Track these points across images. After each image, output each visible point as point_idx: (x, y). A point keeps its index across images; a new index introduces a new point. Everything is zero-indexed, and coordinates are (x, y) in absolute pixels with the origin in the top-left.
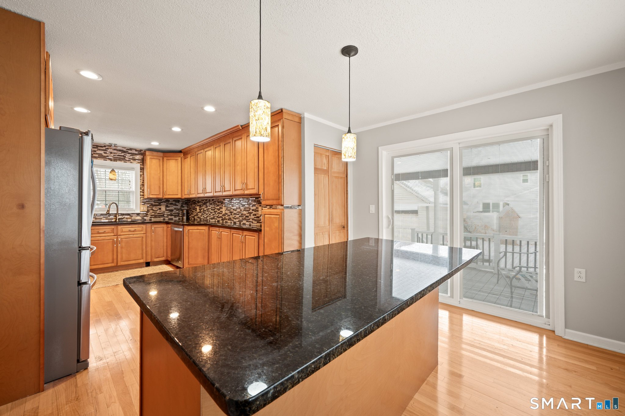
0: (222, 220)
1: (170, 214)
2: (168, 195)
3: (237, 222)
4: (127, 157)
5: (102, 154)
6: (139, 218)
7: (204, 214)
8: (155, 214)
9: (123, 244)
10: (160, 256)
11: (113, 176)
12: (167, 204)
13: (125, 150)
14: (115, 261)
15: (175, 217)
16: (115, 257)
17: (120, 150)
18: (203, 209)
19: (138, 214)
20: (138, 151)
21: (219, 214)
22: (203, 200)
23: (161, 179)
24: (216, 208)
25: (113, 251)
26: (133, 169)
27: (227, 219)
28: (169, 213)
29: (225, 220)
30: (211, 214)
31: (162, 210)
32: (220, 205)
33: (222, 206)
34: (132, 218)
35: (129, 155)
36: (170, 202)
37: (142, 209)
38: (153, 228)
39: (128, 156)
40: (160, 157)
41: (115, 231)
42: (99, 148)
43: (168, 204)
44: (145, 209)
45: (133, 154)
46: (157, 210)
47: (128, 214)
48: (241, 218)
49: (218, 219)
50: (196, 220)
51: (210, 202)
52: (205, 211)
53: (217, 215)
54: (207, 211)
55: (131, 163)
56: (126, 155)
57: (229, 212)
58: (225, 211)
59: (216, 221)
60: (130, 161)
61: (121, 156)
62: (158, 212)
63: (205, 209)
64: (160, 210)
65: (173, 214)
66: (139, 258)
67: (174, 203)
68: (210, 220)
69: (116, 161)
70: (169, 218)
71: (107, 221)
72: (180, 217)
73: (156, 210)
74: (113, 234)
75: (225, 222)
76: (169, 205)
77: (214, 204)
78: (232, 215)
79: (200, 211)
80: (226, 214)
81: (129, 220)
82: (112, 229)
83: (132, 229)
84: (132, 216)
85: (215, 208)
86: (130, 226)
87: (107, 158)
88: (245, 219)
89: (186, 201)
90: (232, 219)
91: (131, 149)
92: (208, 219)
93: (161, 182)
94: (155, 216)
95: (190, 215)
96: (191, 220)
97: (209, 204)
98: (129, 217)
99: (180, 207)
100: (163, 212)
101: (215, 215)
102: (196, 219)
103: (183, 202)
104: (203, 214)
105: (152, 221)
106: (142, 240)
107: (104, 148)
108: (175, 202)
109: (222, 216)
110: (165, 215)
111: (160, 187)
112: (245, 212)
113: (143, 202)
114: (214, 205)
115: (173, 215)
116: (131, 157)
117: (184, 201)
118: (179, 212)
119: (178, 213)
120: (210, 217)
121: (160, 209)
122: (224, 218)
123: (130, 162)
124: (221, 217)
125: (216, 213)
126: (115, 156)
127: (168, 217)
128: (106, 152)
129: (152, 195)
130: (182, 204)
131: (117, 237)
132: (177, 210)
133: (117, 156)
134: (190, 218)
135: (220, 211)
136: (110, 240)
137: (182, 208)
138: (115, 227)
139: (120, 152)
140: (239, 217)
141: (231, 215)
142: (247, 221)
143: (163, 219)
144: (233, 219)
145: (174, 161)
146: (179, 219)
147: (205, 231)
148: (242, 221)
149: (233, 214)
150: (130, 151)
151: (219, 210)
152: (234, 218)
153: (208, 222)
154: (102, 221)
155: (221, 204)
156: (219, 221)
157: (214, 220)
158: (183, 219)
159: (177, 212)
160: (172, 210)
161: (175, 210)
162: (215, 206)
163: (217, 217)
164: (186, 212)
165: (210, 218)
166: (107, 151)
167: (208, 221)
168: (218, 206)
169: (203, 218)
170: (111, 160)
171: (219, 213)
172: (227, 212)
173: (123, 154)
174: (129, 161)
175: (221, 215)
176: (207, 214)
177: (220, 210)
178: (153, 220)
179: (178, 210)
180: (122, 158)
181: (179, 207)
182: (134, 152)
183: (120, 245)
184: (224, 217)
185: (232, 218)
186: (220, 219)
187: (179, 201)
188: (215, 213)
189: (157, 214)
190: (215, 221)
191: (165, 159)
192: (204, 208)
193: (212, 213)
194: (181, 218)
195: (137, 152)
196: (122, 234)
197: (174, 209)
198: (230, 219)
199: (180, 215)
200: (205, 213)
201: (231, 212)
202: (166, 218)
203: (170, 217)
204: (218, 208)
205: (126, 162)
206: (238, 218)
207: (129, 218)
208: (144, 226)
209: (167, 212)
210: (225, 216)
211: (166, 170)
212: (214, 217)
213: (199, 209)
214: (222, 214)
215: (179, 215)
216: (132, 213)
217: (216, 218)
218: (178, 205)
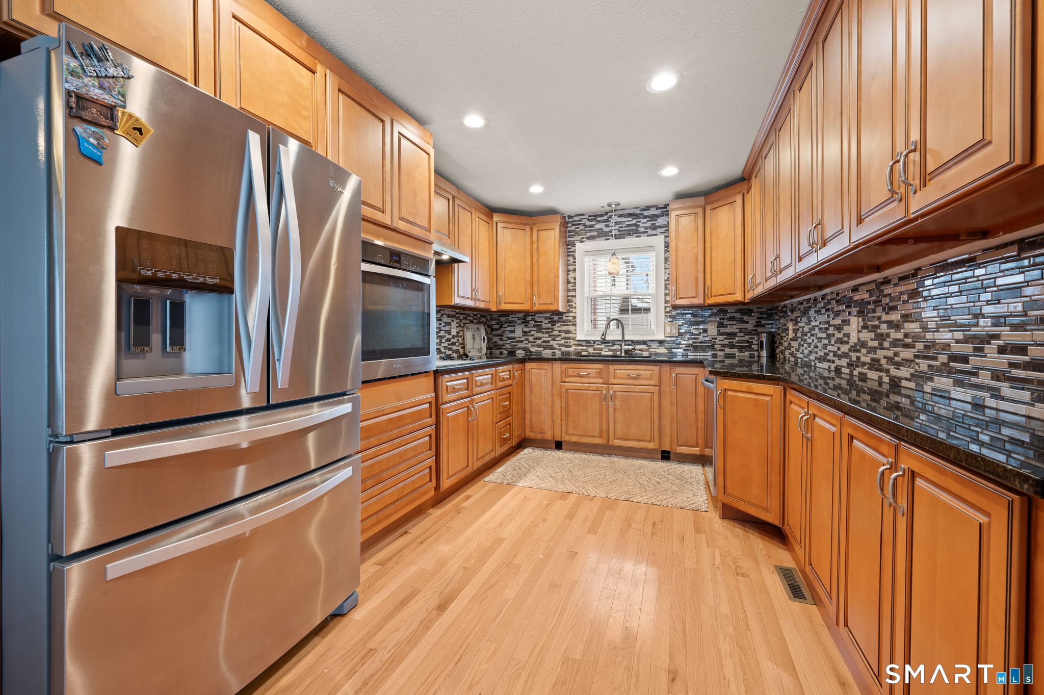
0: (850, 365)
1: (730, 342)
2: (714, 296)
3: (906, 379)
4: (641, 225)
5: (602, 229)
6: (662, 350)
7: (803, 346)
8: (694, 342)
9: (618, 403)
10: (690, 444)
11: (613, 266)
12: (721, 319)
13: (637, 212)
14: (605, 434)
15: (741, 351)
16: (604, 426)
17: (630, 215)
18: (801, 329)
19: (661, 342)
20: (661, 208)
21: (840, 345)
22: (801, 303)
23: (701, 259)
24: (831, 323)
25: (601, 414)
26: (653, 248)
27: (864, 364)
28: (726, 342)
29: (857, 366)
30: (820, 345)
31: (709, 333)
32: (844, 311)
33: (850, 313)
34: (651, 350)
35: (645, 220)
36: (728, 315)
37: (668, 330)
38: (674, 375)
39: (644, 223)
40: (698, 207)
41: (604, 375)
42: (598, 219)
43: (724, 319)
44: (674, 331)
45: (654, 217)
46: (699, 334)
47: (644, 342)
48: (924, 365)
49: (838, 362)
50: (787, 362)
51: (816, 306)
52: (806, 335)
53: (835, 349)
54: (809, 335)
55: (648, 236)
56: (640, 222)
57: (872, 335)
58: (859, 332)
59: (833, 368)
60: (647, 232)
61: (631, 227)
62: (701, 338)
63: (806, 329)
64: (706, 335)
65: (736, 343)
66: (647, 439)
67: (738, 315)
68: (815, 364)
69: (624, 238)
70: (725, 354)
71: (610, 353)
72: (754, 351)
73: (696, 335)
74: (600, 381)
75: (860, 373)
76: (726, 322)
77: (827, 310)
78: (884, 349)
79: (796, 335)
80: (863, 344)
81: (646, 354)
82: (599, 370)
83: (633, 374)
84: (650, 346)
85: (828, 322)
86: (630, 367)
87: (609, 236)
88: (945, 370)
89: (768, 310)
90: (885, 366)
91: (648, 208)
92: (811, 360)
93: (701, 267)
94: (694, 347)
95: (777, 347)
96: (778, 359)
97: (816, 312)
98: (644, 347)
99: (755, 326)
100: (713, 339)
101: (829, 348)
102: (787, 358)
103: (761, 313)
104: (802, 343)
105: (690, 358)
106: (652, 400)
107: (605, 218)
108: (741, 315)
109: (850, 350)
110: (715, 346)
111: (696, 279)
112: (945, 336)
113: (670, 317)
114: (827, 313)
115: (736, 346)
116: (649, 224)
117: (765, 310)
118: (750, 338)
119: (748, 342)
120: (817, 353)
121: (705, 331)
122: (854, 359)
123: (646, 234)
124: (845, 355)
125: (833, 342)
126: (622, 227)
127: (724, 350)
128: (609, 225)
129: (681, 298)
130: (758, 318)
131: (608, 387)
132: (745, 335)
133: (625, 227)
134: (778, 356)
135: (844, 335)
136: (596, 392)
137: (760, 330)
138: (605, 366)
139: (630, 219)
140: (916, 356)
141: (881, 347)
142: (959, 383)
143: (713, 354)
144: (889, 367)
145: (726, 207)
146: (752, 356)
147: (772, 399)
148: (932, 380)
149: (886, 344)
150: (646, 213)
151: (839, 328)
152: (890, 360)
153: (813, 368)
154: (603, 353)
155: (848, 307)
156: (840, 370)
157: (825, 365)
158: (759, 357)
159: (747, 338)
160: (735, 334)
161: (742, 334)
162: (828, 316)
163: (835, 355)
164: (767, 338)
165: (816, 358)
166: (610, 221)
167: (811, 366)
168: (837, 314)
169: (802, 356)
170: (616, 237)
171: (840, 341)
172: (866, 336)
173: (634, 222)
174: (644, 232)
175: (845, 348)
176: (810, 345)
177: (842, 329)
178: (691, 356)
179: (749, 333)
180: (633, 230)
181: (750, 326)
182: (654, 212)
183: (612, 403)
184: (854, 356)
185: (883, 361)
186: (844, 362)
187: (752, 311)
188: (830, 342)
189: (700, 343)
190: (829, 367)
191: (708, 208)
192: (803, 325)
193: (821, 342)
194: (756, 353)
195: (658, 212)
196: (615, 381)
197: (738, 330)
198: (875, 365)
199: (753, 346)
200: (805, 340)
201: (881, 337)
202: (719, 353)
203: (728, 351)
204: (838, 321)
205: (640, 236)
206: (907, 362)
207: (646, 350)
208: (655, 368)
209: (722, 338)
210: (859, 351)
211: (709, 235)
212: (828, 354)
213: (794, 330)
214: (847, 343)
215: (750, 347)
216: (650, 341)
217: (831, 357)
218: (747, 322)
